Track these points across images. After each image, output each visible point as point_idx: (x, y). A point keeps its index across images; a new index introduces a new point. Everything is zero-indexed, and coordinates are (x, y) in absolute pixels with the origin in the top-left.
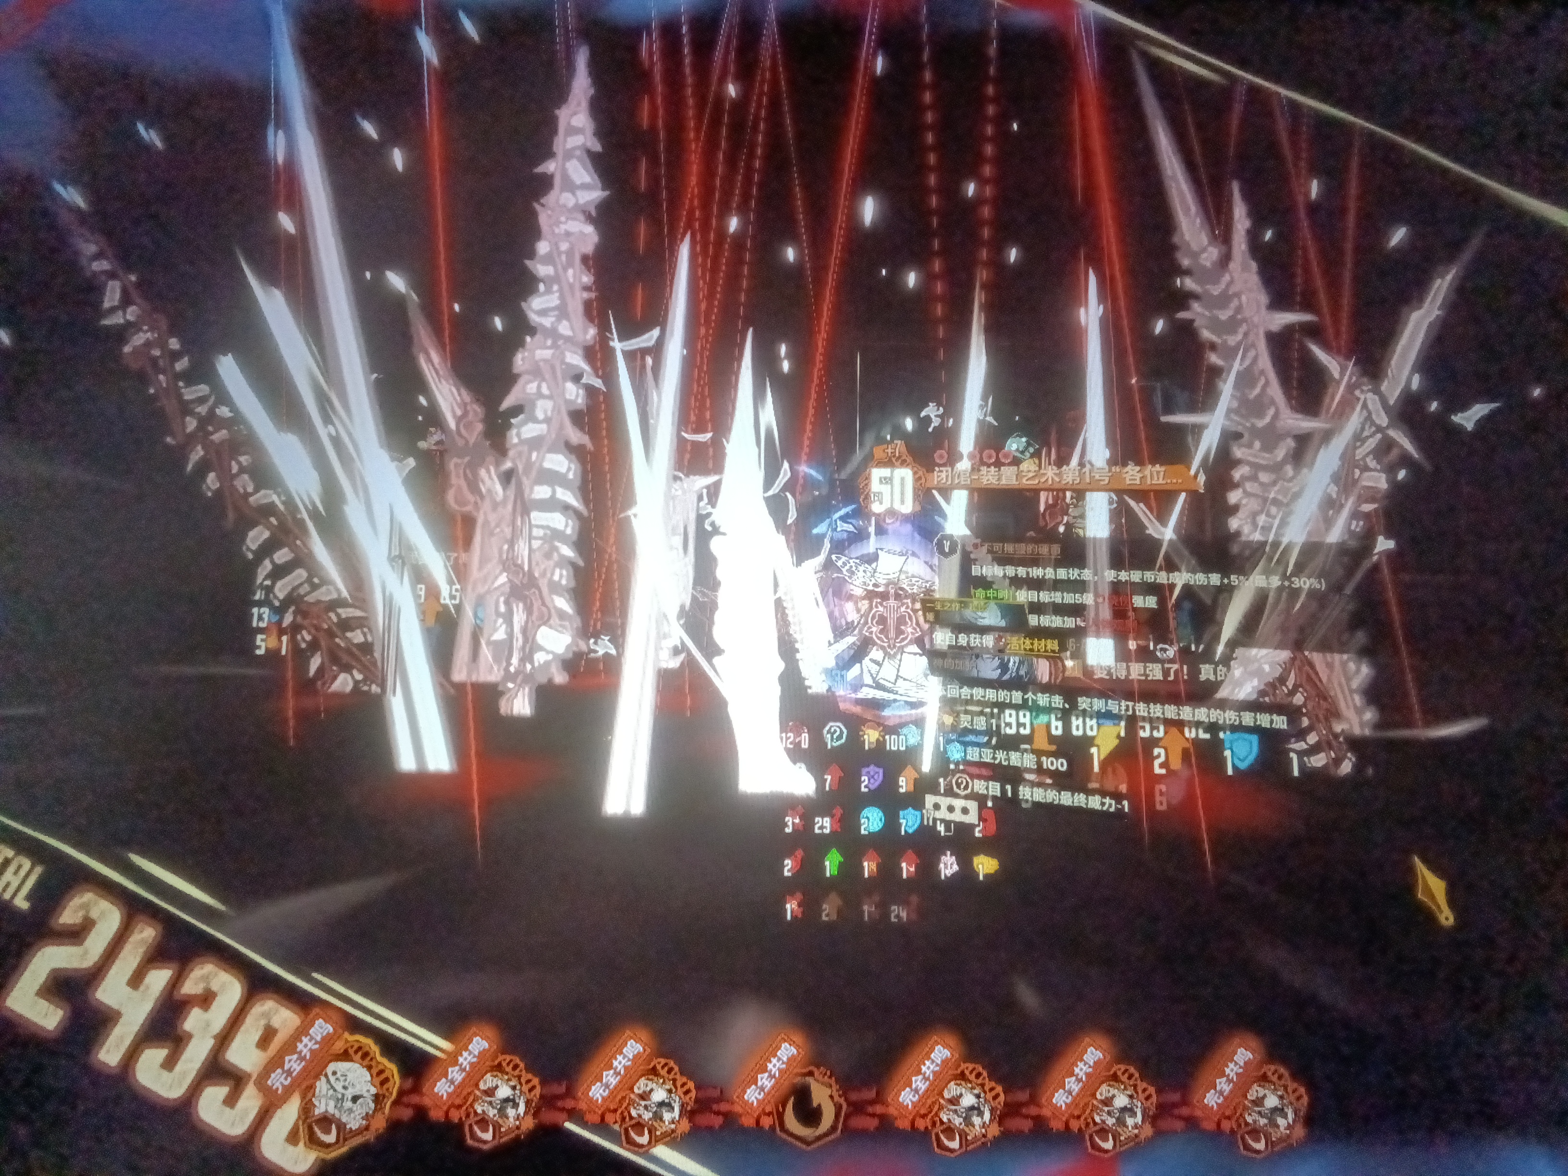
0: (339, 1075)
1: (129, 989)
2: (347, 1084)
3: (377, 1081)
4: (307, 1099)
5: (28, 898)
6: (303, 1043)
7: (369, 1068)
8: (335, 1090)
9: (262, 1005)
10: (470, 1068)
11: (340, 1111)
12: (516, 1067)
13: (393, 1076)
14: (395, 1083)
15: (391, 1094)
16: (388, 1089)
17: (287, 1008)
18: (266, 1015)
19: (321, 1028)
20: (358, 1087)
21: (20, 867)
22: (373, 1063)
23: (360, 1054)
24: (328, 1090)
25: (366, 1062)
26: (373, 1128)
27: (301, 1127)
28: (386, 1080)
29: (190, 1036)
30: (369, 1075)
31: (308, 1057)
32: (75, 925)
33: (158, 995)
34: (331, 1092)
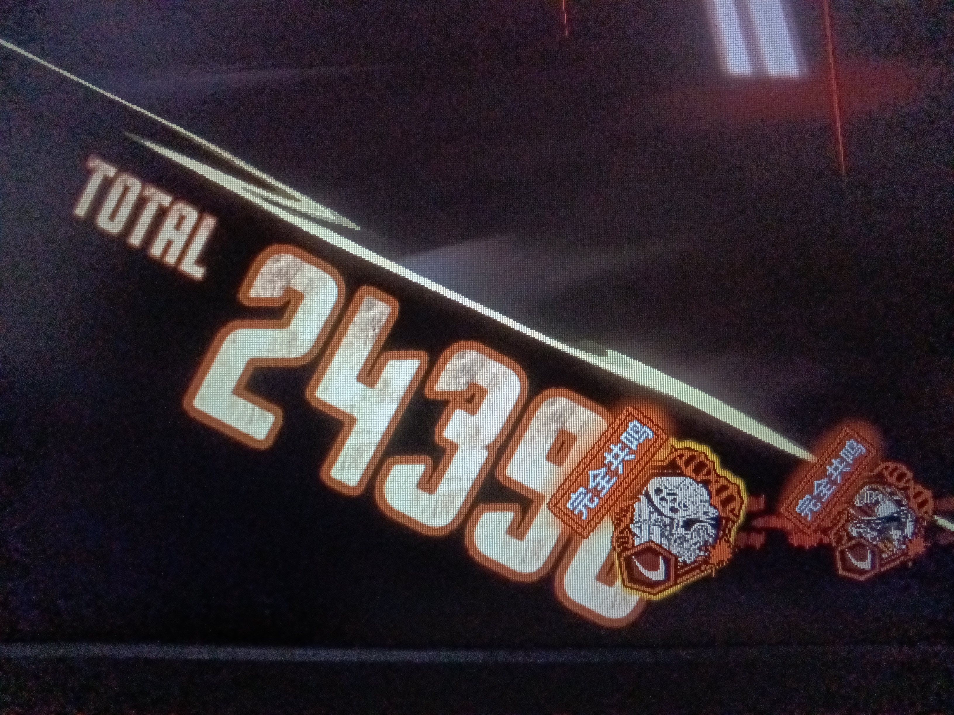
0: (664, 494)
1: (360, 386)
2: (676, 505)
3: (717, 500)
4: (623, 525)
5: (201, 261)
6: (613, 453)
7: (706, 484)
8: (661, 514)
9: (552, 404)
10: (842, 479)
11: (669, 540)
12: (901, 477)
13: (739, 492)
14: (742, 503)
15: (738, 516)
16: (732, 511)
17: (586, 406)
18: (559, 417)
19: (637, 432)
20: (692, 508)
21: (182, 219)
22: (712, 477)
23: (692, 466)
24: (651, 513)
25: (701, 477)
26: (714, 560)
27: (617, 563)
28: (730, 499)
29: (454, 447)
30: (705, 493)
31: (620, 471)
32: (272, 299)
33: (402, 393)
34: (655, 516)
